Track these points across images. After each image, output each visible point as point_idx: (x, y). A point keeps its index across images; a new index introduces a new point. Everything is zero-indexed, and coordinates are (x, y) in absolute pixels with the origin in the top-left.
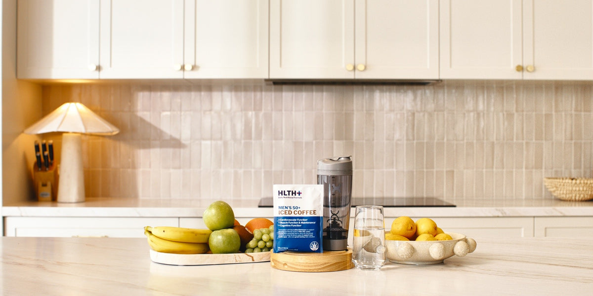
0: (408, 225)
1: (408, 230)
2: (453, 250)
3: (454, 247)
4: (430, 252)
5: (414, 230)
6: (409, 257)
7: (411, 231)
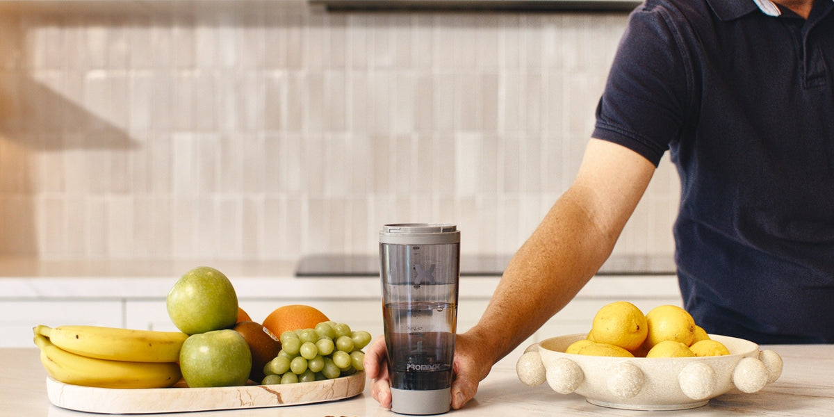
0: (629, 320)
1: (630, 333)
2: (731, 378)
3: (734, 370)
4: (681, 382)
5: (644, 334)
6: (634, 395)
7: (636, 336)
